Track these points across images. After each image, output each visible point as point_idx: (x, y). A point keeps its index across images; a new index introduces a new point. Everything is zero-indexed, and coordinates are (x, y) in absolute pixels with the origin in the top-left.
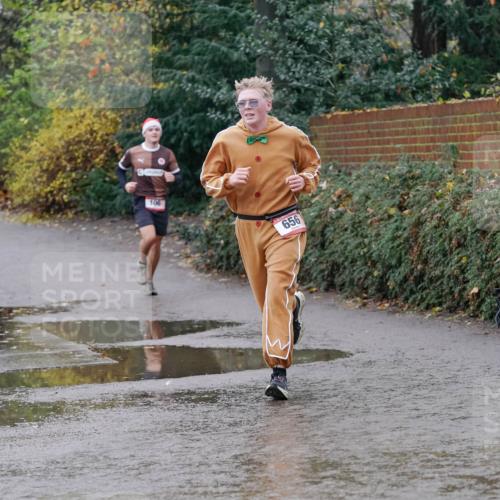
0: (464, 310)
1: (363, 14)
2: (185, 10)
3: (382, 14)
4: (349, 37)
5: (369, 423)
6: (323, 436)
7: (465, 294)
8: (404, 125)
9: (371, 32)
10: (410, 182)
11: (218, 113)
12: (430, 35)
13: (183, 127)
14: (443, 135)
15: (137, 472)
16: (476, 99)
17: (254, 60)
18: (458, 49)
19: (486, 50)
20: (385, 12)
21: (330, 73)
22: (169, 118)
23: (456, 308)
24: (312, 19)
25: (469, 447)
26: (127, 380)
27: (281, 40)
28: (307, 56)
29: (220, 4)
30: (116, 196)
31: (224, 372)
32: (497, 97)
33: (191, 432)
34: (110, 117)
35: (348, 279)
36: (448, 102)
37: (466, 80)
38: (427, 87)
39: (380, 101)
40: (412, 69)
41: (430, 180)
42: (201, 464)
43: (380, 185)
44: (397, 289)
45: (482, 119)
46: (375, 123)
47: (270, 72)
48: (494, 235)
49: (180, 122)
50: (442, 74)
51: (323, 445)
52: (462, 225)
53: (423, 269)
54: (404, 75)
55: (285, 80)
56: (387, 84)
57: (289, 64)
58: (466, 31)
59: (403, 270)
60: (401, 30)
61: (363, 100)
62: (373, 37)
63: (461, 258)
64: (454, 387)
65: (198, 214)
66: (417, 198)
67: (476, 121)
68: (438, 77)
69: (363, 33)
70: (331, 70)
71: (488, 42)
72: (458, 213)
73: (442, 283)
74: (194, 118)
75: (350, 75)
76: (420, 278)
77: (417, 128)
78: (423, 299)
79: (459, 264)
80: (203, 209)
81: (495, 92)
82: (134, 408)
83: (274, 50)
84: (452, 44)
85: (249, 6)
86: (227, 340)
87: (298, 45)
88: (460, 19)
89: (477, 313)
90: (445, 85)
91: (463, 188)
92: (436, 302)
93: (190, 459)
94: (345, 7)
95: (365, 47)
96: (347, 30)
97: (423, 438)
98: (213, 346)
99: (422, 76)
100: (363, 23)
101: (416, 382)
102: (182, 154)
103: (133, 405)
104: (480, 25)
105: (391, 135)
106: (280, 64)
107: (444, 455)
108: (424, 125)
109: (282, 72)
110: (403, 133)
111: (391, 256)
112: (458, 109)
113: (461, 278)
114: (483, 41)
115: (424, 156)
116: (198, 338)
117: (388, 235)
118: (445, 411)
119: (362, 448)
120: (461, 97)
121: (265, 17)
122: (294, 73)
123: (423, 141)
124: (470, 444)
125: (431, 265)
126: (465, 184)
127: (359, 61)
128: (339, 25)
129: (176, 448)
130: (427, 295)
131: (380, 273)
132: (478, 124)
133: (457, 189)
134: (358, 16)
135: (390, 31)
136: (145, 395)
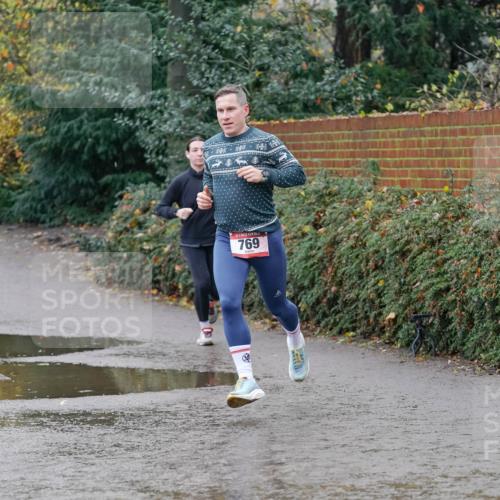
0: (379, 336)
1: (284, 19)
2: (94, 8)
3: (304, 20)
4: (268, 43)
5: (275, 452)
6: (225, 465)
7: (381, 319)
8: (322, 137)
9: (292, 39)
10: (327, 199)
11: (126, 119)
12: (354, 43)
13: (88, 133)
14: (363, 150)
15: (27, 495)
16: (401, 114)
17: (166, 63)
18: (383, 59)
19: (413, 62)
20: (306, 17)
21: (246, 80)
22: (72, 122)
23: (370, 334)
24: (229, 22)
25: (379, 482)
26: (20, 398)
27: (195, 44)
28: (222, 61)
29: (132, 4)
30: (13, 203)
31: (123, 393)
32: (422, 111)
33: (85, 456)
34: (11, 119)
35: (257, 299)
36: (370, 115)
37: (389, 92)
38: (348, 98)
39: (298, 112)
40: (333, 78)
41: (348, 197)
42: (94, 490)
43: (295, 201)
44: (309, 312)
45: (405, 135)
46: (292, 134)
47: (182, 77)
48: (414, 257)
49: (84, 127)
50: (365, 86)
51: (225, 474)
52: (380, 247)
53: (338, 291)
54: (324, 85)
55: (197, 86)
56: (306, 94)
57: (203, 69)
58: (392, 40)
59: (316, 291)
60: (323, 37)
61: (279, 110)
62: (293, 43)
63: (378, 282)
64: (366, 417)
65: (101, 224)
66: (333, 216)
67: (399, 136)
68: (360, 88)
69: (283, 39)
70: (247, 77)
71: (415, 52)
72: (376, 234)
73: (357, 307)
74: (99, 122)
75: (268, 83)
76: (333, 301)
77: (336, 141)
78: (335, 324)
79: (376, 287)
80: (105, 219)
81: (421, 106)
82: (26, 428)
83: (187, 53)
84: (377, 53)
85: (163, 5)
86: (126, 359)
87: (213, 49)
88: (386, 28)
89: (393, 340)
90: (367, 98)
91: (383, 206)
92: (350, 326)
93: (84, 484)
94: (264, 11)
95: (284, 55)
96: (265, 35)
97: (332, 470)
98: (111, 365)
99: (344, 87)
100: (284, 28)
101: (326, 411)
102: (86, 161)
103: (25, 424)
104: (407, 35)
105: (309, 148)
106: (193, 69)
107: (353, 489)
108: (343, 138)
109: (195, 78)
110: (321, 146)
111: (304, 277)
112: (380, 123)
113: (377, 302)
114: (410, 51)
115: (342, 172)
116: (95, 356)
117: (302, 254)
118: (355, 443)
119: (266, 479)
120: (384, 110)
121: (180, 19)
122: (208, 78)
123: (342, 155)
124: (381, 479)
125: (345, 288)
126: (385, 203)
127: (277, 69)
128: (257, 30)
129: (70, 472)
130: (340, 319)
131: (292, 294)
132: (402, 140)
133: (376, 208)
134: (278, 20)
135: (312, 38)
136: (37, 414)
